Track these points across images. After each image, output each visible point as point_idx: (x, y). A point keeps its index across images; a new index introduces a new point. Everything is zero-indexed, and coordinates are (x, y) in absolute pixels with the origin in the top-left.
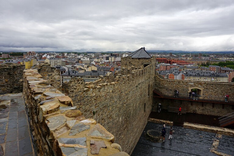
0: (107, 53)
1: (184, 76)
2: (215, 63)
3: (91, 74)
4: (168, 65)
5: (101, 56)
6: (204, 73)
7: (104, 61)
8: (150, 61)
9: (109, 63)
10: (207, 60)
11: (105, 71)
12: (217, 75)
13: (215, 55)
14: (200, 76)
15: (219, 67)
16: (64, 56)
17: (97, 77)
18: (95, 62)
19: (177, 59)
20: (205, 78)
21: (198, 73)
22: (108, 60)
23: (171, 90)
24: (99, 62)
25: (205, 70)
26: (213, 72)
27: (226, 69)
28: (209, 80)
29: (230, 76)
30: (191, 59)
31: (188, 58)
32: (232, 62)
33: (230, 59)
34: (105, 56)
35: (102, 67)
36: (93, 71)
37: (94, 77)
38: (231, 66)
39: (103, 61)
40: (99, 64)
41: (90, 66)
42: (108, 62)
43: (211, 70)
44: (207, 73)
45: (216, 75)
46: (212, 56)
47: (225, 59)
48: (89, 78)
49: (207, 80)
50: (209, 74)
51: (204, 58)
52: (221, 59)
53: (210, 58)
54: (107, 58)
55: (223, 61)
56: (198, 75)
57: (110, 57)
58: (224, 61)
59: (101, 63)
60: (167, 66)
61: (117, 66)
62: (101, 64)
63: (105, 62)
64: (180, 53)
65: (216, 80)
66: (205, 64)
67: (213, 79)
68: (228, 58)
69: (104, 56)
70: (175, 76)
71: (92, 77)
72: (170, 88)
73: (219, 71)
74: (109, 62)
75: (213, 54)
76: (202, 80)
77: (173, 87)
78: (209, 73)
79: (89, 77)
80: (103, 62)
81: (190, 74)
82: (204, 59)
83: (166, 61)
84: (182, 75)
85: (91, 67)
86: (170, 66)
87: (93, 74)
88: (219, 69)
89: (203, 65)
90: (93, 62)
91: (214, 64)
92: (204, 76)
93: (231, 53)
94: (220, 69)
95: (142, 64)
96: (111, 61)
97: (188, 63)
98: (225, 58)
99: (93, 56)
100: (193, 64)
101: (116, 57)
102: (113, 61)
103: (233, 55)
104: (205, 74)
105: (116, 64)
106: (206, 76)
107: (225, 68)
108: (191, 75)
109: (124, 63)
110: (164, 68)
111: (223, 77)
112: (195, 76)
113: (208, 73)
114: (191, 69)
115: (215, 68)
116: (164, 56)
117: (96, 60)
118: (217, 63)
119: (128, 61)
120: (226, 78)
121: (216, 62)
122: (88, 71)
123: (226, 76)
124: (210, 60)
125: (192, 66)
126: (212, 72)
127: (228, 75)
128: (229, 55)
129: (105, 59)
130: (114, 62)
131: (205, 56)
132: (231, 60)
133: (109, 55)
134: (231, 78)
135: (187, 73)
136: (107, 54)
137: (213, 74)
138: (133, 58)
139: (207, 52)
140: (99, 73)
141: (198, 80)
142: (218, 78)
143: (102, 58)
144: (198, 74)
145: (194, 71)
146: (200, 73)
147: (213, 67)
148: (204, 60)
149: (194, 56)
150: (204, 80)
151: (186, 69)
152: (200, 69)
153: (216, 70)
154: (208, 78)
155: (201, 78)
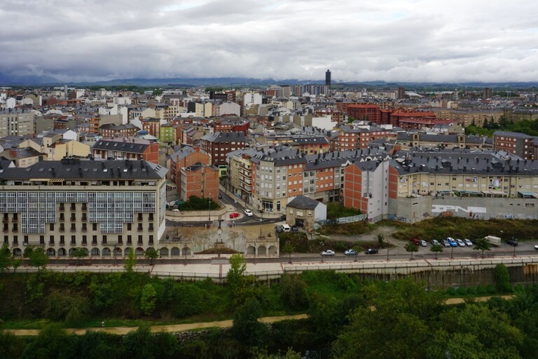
1: (395, 172)
3: (52, 172)
4: (365, 131)
5: (175, 100)
9: (191, 122)
10: (503, 109)
12: (512, 167)
14: (452, 170)
15: (524, 136)
16: (73, 100)
17: (73, 184)
18: (141, 119)
19: (411, 106)
20: (468, 180)
21: (447, 163)
22: (194, 111)
28: (483, 185)
30: (455, 106)
31: (449, 103)
37: (62, 183)
40: (157, 125)
42: (187, 120)
43: (499, 145)
44: (477, 160)
45: (507, 169)
49: (475, 186)
50: (482, 166)
51: (497, 102)
53: (516, 104)
56: (448, 169)
57: (200, 103)
59: (163, 122)
60: (359, 134)
62: (163, 126)
65: (507, 184)
67: (497, 183)
69: (185, 99)
70: (364, 173)
74: (192, 120)
75: (529, 91)
76: (461, 185)
79: (45, 183)
81: (418, 165)
82: (497, 105)
83: (378, 113)
84: (391, 169)
86: (371, 132)
88: (526, 144)
90: (137, 119)
92: (465, 171)
94: (530, 144)
96: (201, 115)
102: (208, 114)
104: (472, 166)
106: (472, 172)
108: (421, 169)
110: (350, 141)
111: (530, 174)
112: (436, 171)
115: (512, 141)
116: (376, 97)
124: (515, 108)
129: (186, 109)
131: (505, 95)
135: (407, 162)
137: (500, 164)
141: (447, 184)
142: (513, 179)
144: (447, 165)
146: (454, 163)
147: (505, 137)
148: (495, 109)
149: (469, 97)
150: (468, 185)
151: (417, 142)
152: (464, 144)
153: (515, 146)
154: (480, 178)
155: (454, 179)
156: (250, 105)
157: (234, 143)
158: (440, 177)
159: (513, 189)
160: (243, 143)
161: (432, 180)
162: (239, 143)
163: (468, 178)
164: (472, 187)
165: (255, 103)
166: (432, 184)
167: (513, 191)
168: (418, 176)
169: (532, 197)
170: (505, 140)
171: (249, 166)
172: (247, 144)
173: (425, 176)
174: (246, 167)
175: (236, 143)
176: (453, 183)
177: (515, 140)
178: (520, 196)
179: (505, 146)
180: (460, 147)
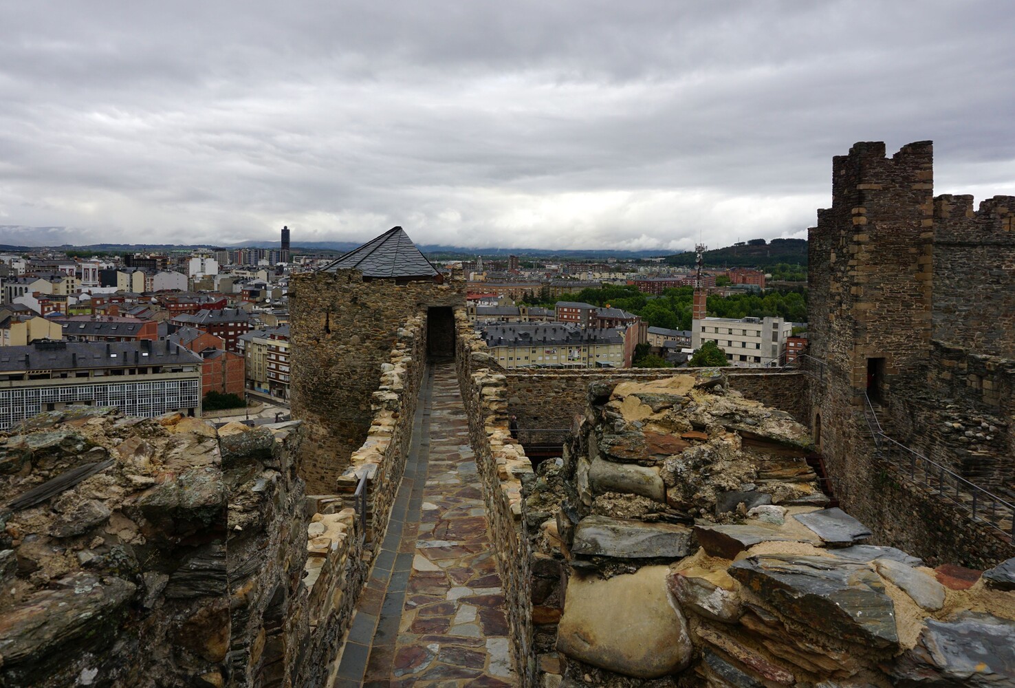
0: (102, 252)
2: (567, 291)
3: (27, 362)
5: (68, 267)
6: (545, 331)
7: (89, 293)
8: (459, 292)
9: (122, 300)
10: (538, 281)
11: (110, 340)
12: (589, 336)
13: (562, 261)
14: (531, 342)
15: (588, 306)
17: (64, 376)
18: (36, 295)
20: (548, 352)
22: (114, 284)
23: (536, 418)
24: (64, 298)
25: (544, 319)
26: (573, 325)
27: (611, 316)
28: (563, 357)
29: (628, 338)
30: (481, 278)
31: (472, 275)
32: (618, 287)
33: (613, 276)
34: (91, 266)
35: (87, 324)
36: (43, 345)
37: (46, 377)
38: (620, 301)
39: (85, 290)
40: (63, 306)
41: (18, 321)
42: (111, 297)
43: (563, 318)
44: (555, 330)
45: (586, 337)
46: (554, 267)
47: (597, 277)
48: (15, 383)
49: (555, 358)
50: (560, 336)
51: (527, 274)
52: (583, 276)
53: (548, 276)
54: (108, 278)
55: (591, 284)
56: (526, 341)
57: (124, 271)
58: (595, 285)
59: (71, 301)
61: (166, 315)
62: (72, 307)
63: (95, 298)
64: (437, 256)
65: (585, 354)
66: (535, 296)
67: (576, 355)
68: (606, 275)
69: (84, 266)
71: (32, 378)
72: (533, 411)
73: (589, 321)
74: (121, 297)
76: (540, 358)
77: (545, 402)
78: (560, 332)
79: (20, 378)
80: (83, 297)
81: (496, 338)
82: (529, 277)
85: (23, 326)
87: (41, 361)
88: (590, 315)
89: (529, 300)
90: (28, 295)
91: (566, 295)
92: (544, 342)
93: (612, 258)
94: (594, 315)
95: (418, 305)
96: (127, 289)
97: (475, 296)
98: (597, 275)
99: (20, 266)
100: (496, 300)
101: (155, 273)
102: (138, 288)
103: (618, 262)
104: (550, 336)
105: (160, 303)
106: (552, 343)
107: (609, 311)
108: (499, 342)
109: (316, 301)
111: (608, 342)
112: (516, 344)
113: (558, 330)
114: (494, 319)
115: (576, 312)
117: (44, 287)
118: (576, 292)
119: (345, 291)
120: (619, 347)
121: (570, 287)
122: (7, 347)
123: (619, 341)
124: (550, 280)
125: (496, 304)
126: (570, 327)
127: (622, 334)
128: (607, 262)
129: (91, 282)
130: (145, 295)
131: (531, 266)
132: (614, 280)
133: (115, 262)
134: (632, 344)
136: (101, 256)
137: (577, 333)
138: (367, 279)
139: (534, 250)
140: (79, 355)
141: (526, 358)
142: (591, 348)
143: (79, 276)
144: (526, 335)
145: (508, 326)
146: (532, 334)
147: (568, 309)
148: (531, 281)
149: (491, 267)
150: (547, 358)
151: (475, 317)
152: (527, 317)
153: (579, 318)
154: (560, 349)
155: (534, 352)
156: (200, 275)
157: (233, 324)
158: (519, 350)
159: (591, 359)
160: (245, 325)
161: (511, 354)
162: (239, 325)
163: (548, 349)
164: (551, 359)
165: (207, 273)
166: (511, 359)
167: (592, 362)
168: (496, 350)
169: (608, 366)
170: (568, 311)
171: (286, 349)
172: (250, 326)
173: (503, 350)
174: (282, 350)
175: (236, 324)
176: (533, 357)
177: (579, 311)
178: (599, 365)
179: (568, 318)
180: (524, 321)
